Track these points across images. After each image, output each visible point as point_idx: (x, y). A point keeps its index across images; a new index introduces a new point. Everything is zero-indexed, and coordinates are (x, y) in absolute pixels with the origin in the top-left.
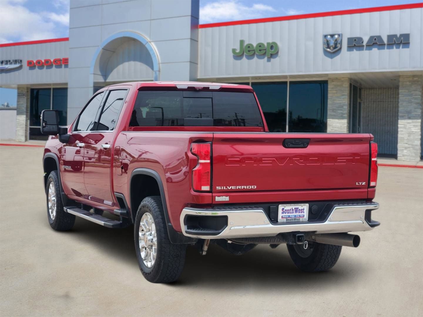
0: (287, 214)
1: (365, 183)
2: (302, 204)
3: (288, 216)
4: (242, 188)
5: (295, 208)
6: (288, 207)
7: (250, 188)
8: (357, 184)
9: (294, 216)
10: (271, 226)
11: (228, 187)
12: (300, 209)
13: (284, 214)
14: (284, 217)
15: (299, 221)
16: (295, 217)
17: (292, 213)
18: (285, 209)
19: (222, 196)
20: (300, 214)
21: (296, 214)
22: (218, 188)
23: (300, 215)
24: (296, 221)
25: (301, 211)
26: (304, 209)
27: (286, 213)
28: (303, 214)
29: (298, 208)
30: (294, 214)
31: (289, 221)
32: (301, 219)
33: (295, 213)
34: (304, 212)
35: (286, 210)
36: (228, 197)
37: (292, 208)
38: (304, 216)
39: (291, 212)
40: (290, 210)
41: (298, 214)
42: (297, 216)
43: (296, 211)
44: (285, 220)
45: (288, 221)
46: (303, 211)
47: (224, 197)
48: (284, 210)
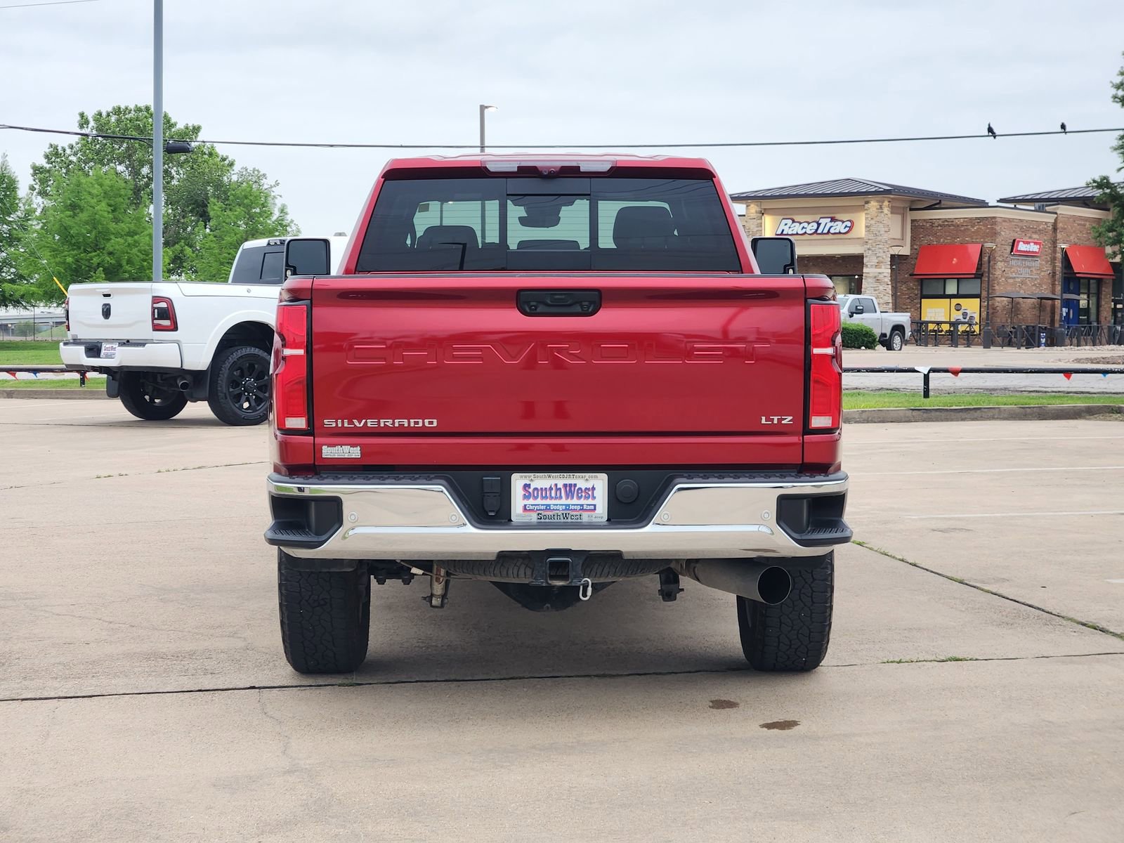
0: (539, 501)
1: (790, 418)
2: (587, 475)
3: (542, 507)
4: (397, 425)
5: (565, 486)
6: (542, 481)
7: (420, 425)
8: (763, 421)
9: (564, 507)
10: (470, 529)
11: (356, 422)
12: (580, 489)
13: (531, 501)
14: (531, 508)
15: (579, 520)
16: (566, 509)
17: (556, 498)
18: (532, 487)
19: (341, 445)
20: (582, 501)
21: (569, 502)
22: (329, 423)
23: (582, 505)
24: (569, 520)
25: (583, 494)
26: (593, 489)
27: (536, 498)
28: (590, 501)
29: (575, 485)
30: (564, 501)
31: (547, 520)
32: (585, 517)
33: (567, 498)
34: (594, 498)
35: (536, 489)
36: (359, 448)
37: (556, 485)
38: (595, 509)
39: (553, 495)
40: (551, 489)
41: (575, 501)
42: (571, 507)
43: (570, 494)
44: (534, 518)
45: (542, 520)
46: (590, 493)
47: (346, 448)
48: (531, 490)
